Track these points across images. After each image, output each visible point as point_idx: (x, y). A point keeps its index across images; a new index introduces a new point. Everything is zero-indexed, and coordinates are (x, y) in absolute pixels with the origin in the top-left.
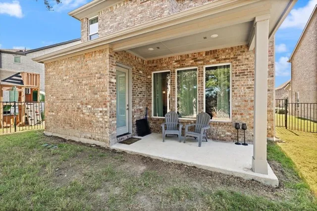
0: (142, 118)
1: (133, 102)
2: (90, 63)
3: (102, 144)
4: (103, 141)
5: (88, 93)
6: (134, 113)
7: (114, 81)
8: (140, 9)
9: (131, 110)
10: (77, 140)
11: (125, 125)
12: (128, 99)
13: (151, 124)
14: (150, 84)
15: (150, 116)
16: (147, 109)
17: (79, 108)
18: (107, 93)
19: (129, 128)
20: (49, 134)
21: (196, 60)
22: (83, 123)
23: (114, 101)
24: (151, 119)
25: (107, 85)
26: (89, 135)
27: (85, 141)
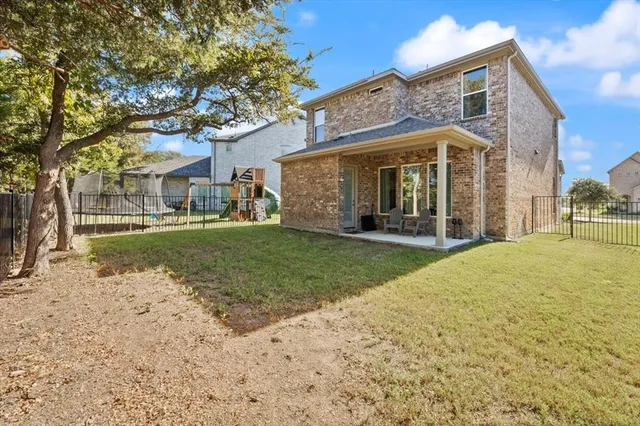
0: (368, 214)
1: (359, 198)
2: (323, 166)
3: (332, 232)
4: (334, 230)
5: (320, 190)
6: (359, 208)
7: (342, 180)
8: (367, 103)
9: (357, 205)
10: (310, 230)
11: (350, 219)
12: (354, 195)
13: (377, 221)
14: (376, 180)
15: (376, 212)
16: (373, 205)
17: (312, 203)
18: (337, 191)
19: (355, 222)
20: (285, 226)
21: (420, 157)
22: (317, 215)
23: (342, 197)
24: (377, 216)
25: (337, 184)
26: (321, 226)
27: (318, 230)
